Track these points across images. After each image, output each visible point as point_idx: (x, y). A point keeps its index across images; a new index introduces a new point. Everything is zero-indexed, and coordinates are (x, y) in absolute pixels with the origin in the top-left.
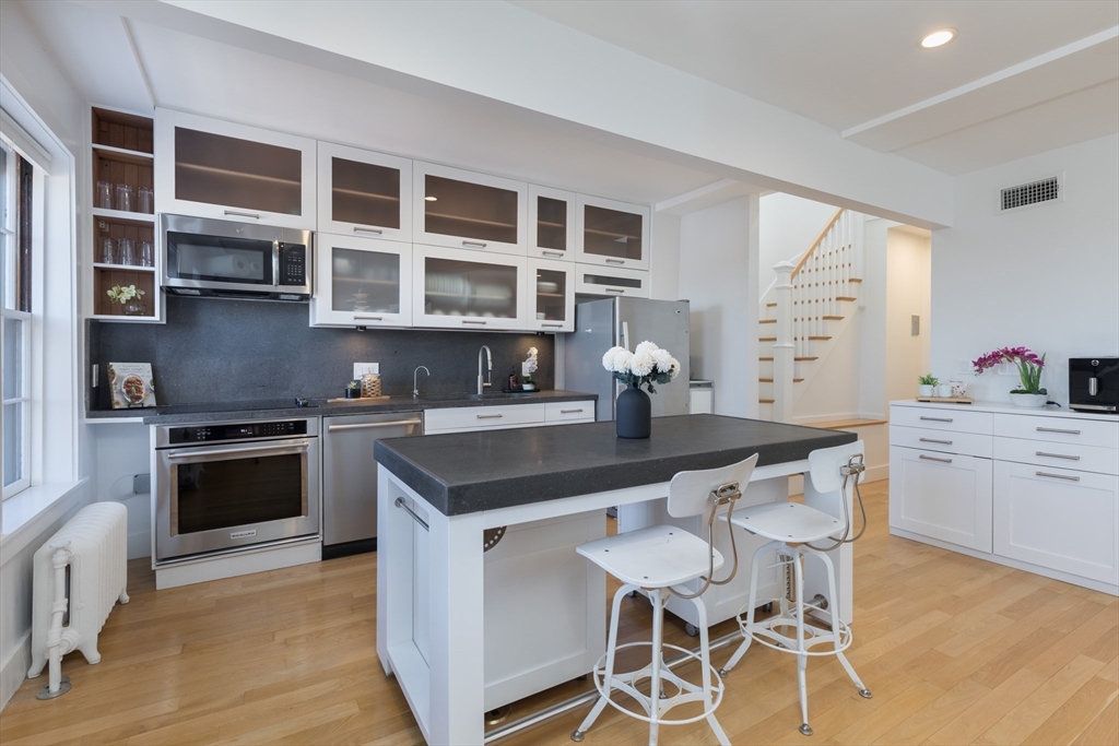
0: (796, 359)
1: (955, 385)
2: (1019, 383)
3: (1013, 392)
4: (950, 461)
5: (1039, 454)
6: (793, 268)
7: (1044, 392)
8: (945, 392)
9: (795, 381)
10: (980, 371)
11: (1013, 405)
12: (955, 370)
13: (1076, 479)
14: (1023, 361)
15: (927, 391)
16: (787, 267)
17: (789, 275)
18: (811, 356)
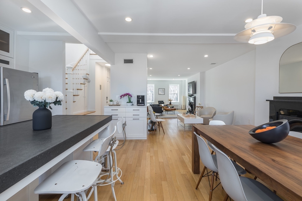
0: (73, 96)
1: (117, 101)
2: (128, 100)
3: (127, 102)
4: (117, 119)
5: (133, 115)
6: (73, 68)
7: (132, 102)
8: (115, 103)
9: (73, 102)
10: (121, 98)
11: (127, 105)
12: (116, 98)
13: (139, 119)
14: (129, 96)
15: (111, 103)
16: (71, 67)
17: (72, 70)
18: (77, 95)
